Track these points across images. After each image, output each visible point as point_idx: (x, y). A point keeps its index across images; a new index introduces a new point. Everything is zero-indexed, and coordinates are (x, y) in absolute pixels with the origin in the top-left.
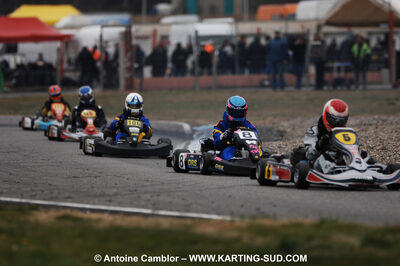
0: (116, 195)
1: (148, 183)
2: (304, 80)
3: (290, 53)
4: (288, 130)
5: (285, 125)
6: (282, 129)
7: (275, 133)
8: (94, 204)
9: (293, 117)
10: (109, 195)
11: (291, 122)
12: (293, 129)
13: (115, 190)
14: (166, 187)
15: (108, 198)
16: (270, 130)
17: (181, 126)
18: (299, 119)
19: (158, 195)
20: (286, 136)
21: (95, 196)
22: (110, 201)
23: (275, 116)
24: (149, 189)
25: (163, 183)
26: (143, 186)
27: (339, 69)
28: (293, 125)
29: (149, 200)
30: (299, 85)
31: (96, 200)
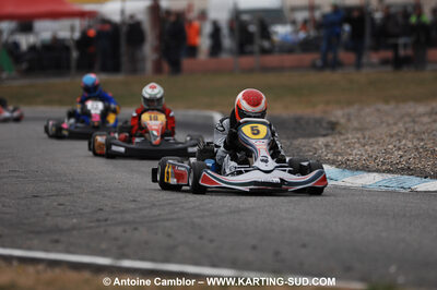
0: (73, 228)
1: (132, 206)
2: (365, 60)
3: (347, 28)
4: (342, 121)
5: (338, 114)
6: (333, 119)
7: (325, 125)
8: (30, 249)
9: (350, 103)
10: (60, 230)
11: (346, 111)
12: (349, 120)
13: (75, 221)
14: (155, 212)
15: (56, 237)
16: (318, 122)
17: (211, 118)
18: (356, 107)
19: (136, 229)
20: (339, 128)
21: (39, 233)
22: (57, 241)
23: (328, 103)
24: (128, 217)
25: (154, 205)
26: (123, 212)
27: (405, 46)
28: (349, 115)
29: (116, 239)
30: (358, 65)
31: (36, 242)
